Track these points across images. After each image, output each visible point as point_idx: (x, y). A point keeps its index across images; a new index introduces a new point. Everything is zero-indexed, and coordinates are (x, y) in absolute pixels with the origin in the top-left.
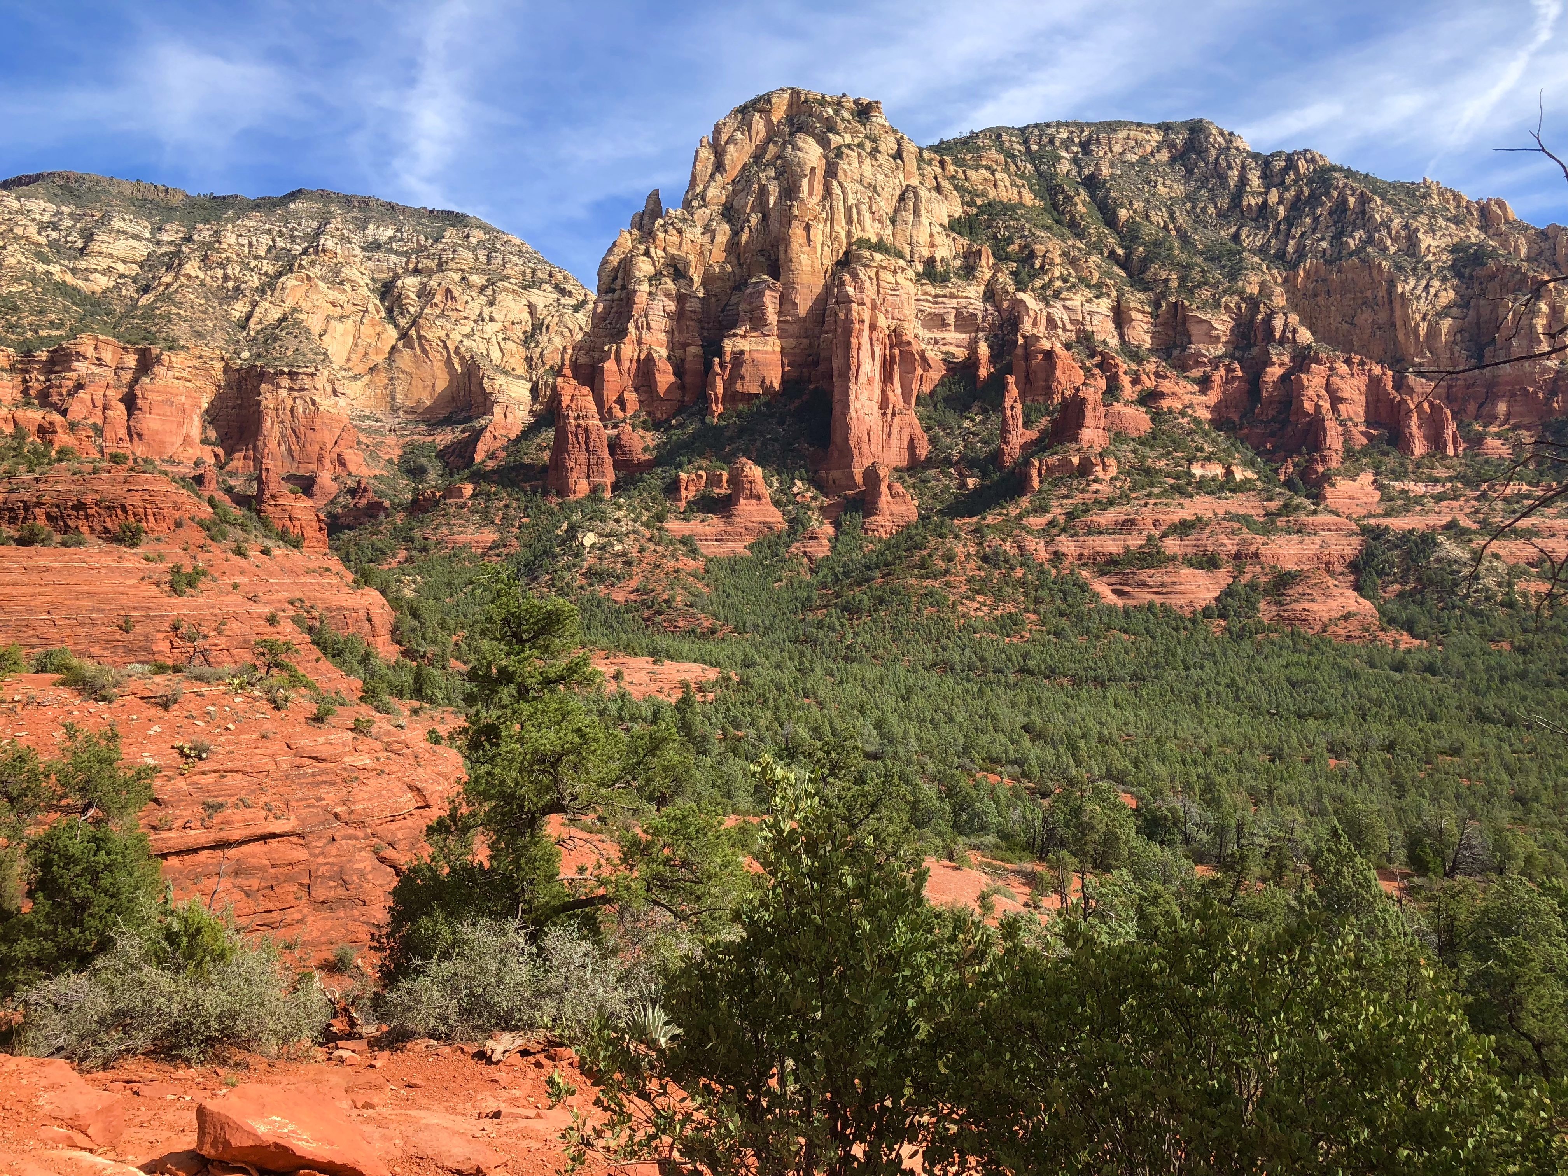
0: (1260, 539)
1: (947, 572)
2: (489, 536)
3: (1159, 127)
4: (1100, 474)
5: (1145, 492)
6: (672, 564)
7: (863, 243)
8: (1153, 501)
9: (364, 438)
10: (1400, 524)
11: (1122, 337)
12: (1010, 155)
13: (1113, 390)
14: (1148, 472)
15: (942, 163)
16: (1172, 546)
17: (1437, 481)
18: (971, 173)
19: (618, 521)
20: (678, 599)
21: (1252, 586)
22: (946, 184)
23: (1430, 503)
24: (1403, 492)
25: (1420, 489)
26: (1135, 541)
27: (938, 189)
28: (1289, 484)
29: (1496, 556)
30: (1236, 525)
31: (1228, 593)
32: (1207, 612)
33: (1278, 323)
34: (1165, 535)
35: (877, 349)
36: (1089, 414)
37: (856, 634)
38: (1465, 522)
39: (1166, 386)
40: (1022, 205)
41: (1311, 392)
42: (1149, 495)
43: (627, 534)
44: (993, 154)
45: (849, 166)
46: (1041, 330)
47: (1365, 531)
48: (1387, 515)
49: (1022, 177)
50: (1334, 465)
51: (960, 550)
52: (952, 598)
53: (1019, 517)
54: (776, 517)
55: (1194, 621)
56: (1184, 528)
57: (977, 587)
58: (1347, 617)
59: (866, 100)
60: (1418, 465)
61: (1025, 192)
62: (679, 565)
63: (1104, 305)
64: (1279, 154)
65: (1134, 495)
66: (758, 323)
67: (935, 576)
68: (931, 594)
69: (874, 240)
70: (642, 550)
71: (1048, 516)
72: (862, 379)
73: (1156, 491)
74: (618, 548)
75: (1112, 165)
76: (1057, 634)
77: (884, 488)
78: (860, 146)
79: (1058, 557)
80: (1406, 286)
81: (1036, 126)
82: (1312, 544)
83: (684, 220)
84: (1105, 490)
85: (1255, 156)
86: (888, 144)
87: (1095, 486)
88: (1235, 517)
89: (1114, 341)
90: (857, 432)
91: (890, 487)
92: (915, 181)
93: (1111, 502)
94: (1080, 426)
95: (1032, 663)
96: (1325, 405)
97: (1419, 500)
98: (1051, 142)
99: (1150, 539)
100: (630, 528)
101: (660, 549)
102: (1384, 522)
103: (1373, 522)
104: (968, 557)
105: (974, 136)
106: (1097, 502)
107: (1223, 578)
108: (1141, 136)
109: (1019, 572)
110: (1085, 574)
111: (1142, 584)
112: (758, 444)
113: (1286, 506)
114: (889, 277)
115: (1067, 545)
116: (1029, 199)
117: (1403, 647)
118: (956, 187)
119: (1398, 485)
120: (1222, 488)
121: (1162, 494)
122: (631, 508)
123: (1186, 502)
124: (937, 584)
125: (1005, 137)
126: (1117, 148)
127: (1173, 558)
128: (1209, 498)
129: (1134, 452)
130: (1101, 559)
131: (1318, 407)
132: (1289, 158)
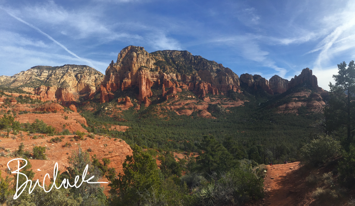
0: (197, 106)
1: (157, 111)
2: (92, 108)
3: (180, 51)
4: (176, 97)
6: (118, 112)
7: (142, 66)
9: (74, 96)
10: (213, 103)
11: (177, 79)
12: (161, 54)
13: (176, 86)
14: (182, 97)
15: (152, 56)
16: (186, 107)
17: (216, 98)
18: (156, 57)
19: (110, 106)
20: (119, 116)
21: (196, 112)
22: (153, 58)
23: (216, 101)
24: (213, 99)
25: (214, 99)
26: (181, 106)
27: (152, 59)
28: (199, 98)
29: (224, 107)
30: (194, 104)
31: (193, 113)
32: (191, 115)
33: (197, 78)
34: (185, 105)
35: (145, 81)
36: (174, 89)
37: (145, 121)
38: (220, 103)
39: (183, 85)
40: (163, 61)
41: (201, 87)
42: (182, 100)
43: (111, 108)
44: (159, 54)
45: (140, 56)
46: (167, 78)
47: (209, 104)
48: (211, 102)
49: (163, 57)
50: (205, 96)
51: (158, 108)
52: (158, 115)
53: (166, 103)
54: (132, 104)
55: (189, 117)
56: (187, 104)
57: (161, 113)
58: (208, 115)
59: (142, 47)
60: (214, 96)
61: (163, 59)
62: (119, 112)
63: (175, 75)
64: (196, 56)
65: (180, 100)
66: (128, 77)
67: (155, 112)
68: (155, 115)
69: (144, 66)
70: (113, 110)
71: (169, 103)
72: (143, 85)
74: (110, 110)
75: (175, 56)
76: (172, 119)
77: (147, 100)
78: (141, 53)
79: (171, 109)
80: (212, 74)
81: (164, 50)
82: (203, 106)
83: (117, 64)
85: (193, 56)
86: (145, 53)
87: (176, 99)
88: (193, 103)
89: (176, 79)
90: (143, 92)
92: (149, 58)
93: (178, 101)
94: (173, 91)
95: (170, 124)
96: (203, 88)
97: (215, 100)
98: (166, 53)
99: (183, 106)
101: (116, 109)
102: (211, 103)
103: (210, 103)
104: (159, 109)
105: (156, 52)
106: (176, 101)
107: (192, 111)
108: (178, 52)
109: (166, 111)
110: (175, 111)
111: (182, 112)
112: (129, 94)
113: (199, 101)
114: (146, 71)
115: (172, 107)
116: (164, 60)
117: (214, 119)
118: (154, 59)
119: (212, 98)
120: (191, 99)
121: (184, 100)
122: (112, 104)
123: (187, 101)
124: (156, 113)
125: (160, 52)
126: (175, 54)
127: (186, 108)
128: (190, 100)
129: (180, 94)
130: (177, 109)
131: (202, 88)
132: (197, 56)
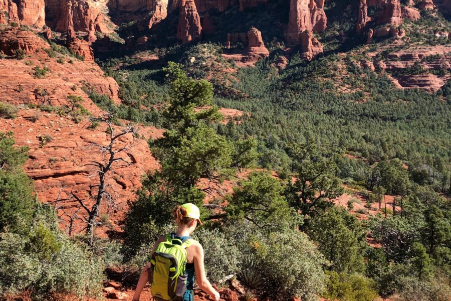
1: (334, 75)
4: (398, 36)
5: (416, 43)
6: (225, 70)
8: (419, 47)
13: (405, 1)
14: (417, 35)
16: (426, 66)
19: (204, 53)
20: (227, 84)
26: (410, 63)
31: (447, 86)
32: (438, 94)
34: (423, 61)
36: (395, 11)
37: (297, 99)
42: (418, 44)
43: (207, 58)
51: (340, 66)
52: (336, 85)
53: (364, 53)
54: (266, 52)
55: (433, 96)
56: (431, 58)
57: (346, 81)
62: (228, 71)
65: (411, 44)
67: (329, 76)
68: (327, 84)
70: (213, 64)
71: (376, 53)
73: (420, 43)
74: (204, 63)
76: (377, 100)
77: (310, 40)
79: (379, 69)
84: (400, 43)
87: (396, 41)
90: (300, 16)
91: (313, 40)
93: (402, 47)
94: (391, 16)
95: (367, 111)
99: (417, 62)
100: (209, 56)
101: (220, 64)
104: (343, 68)
106: (396, 47)
107: (446, 79)
109: (363, 75)
110: (389, 77)
111: (413, 81)
112: (260, 22)
115: (383, 64)
120: (448, 42)
121: (423, 44)
122: (209, 48)
123: (433, 48)
124: (330, 80)
127: (426, 70)
128: (442, 46)
129: (412, 27)
130: (396, 70)
